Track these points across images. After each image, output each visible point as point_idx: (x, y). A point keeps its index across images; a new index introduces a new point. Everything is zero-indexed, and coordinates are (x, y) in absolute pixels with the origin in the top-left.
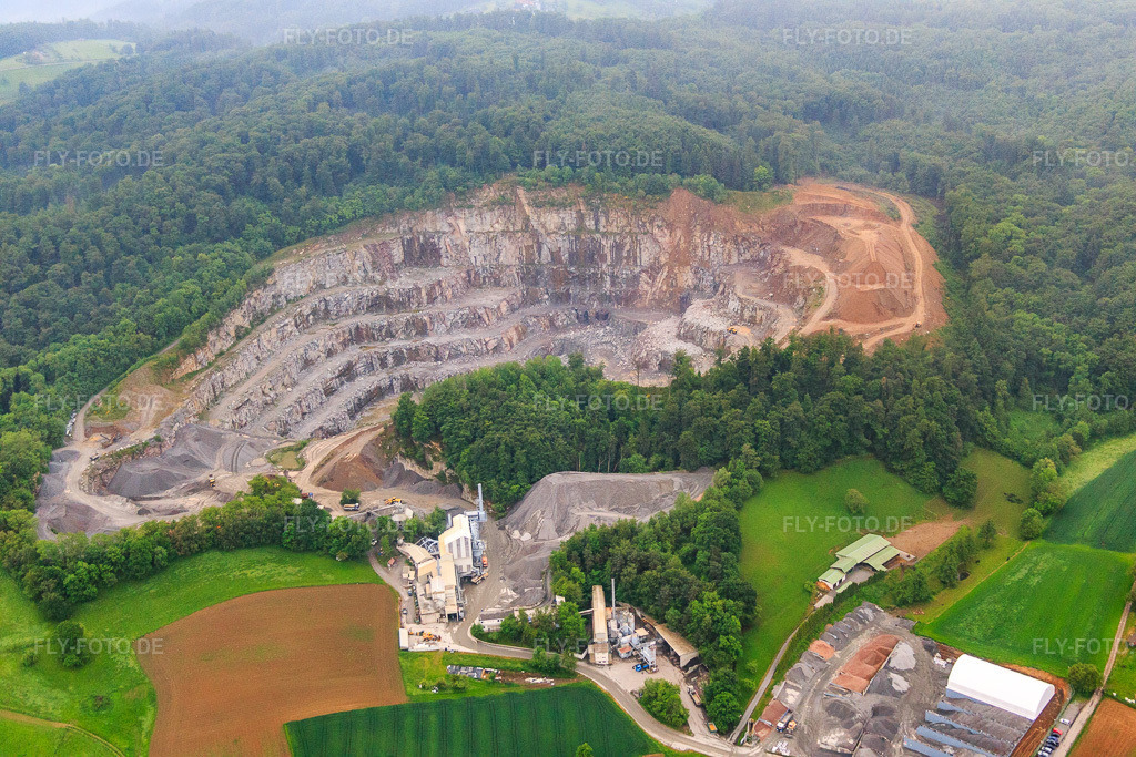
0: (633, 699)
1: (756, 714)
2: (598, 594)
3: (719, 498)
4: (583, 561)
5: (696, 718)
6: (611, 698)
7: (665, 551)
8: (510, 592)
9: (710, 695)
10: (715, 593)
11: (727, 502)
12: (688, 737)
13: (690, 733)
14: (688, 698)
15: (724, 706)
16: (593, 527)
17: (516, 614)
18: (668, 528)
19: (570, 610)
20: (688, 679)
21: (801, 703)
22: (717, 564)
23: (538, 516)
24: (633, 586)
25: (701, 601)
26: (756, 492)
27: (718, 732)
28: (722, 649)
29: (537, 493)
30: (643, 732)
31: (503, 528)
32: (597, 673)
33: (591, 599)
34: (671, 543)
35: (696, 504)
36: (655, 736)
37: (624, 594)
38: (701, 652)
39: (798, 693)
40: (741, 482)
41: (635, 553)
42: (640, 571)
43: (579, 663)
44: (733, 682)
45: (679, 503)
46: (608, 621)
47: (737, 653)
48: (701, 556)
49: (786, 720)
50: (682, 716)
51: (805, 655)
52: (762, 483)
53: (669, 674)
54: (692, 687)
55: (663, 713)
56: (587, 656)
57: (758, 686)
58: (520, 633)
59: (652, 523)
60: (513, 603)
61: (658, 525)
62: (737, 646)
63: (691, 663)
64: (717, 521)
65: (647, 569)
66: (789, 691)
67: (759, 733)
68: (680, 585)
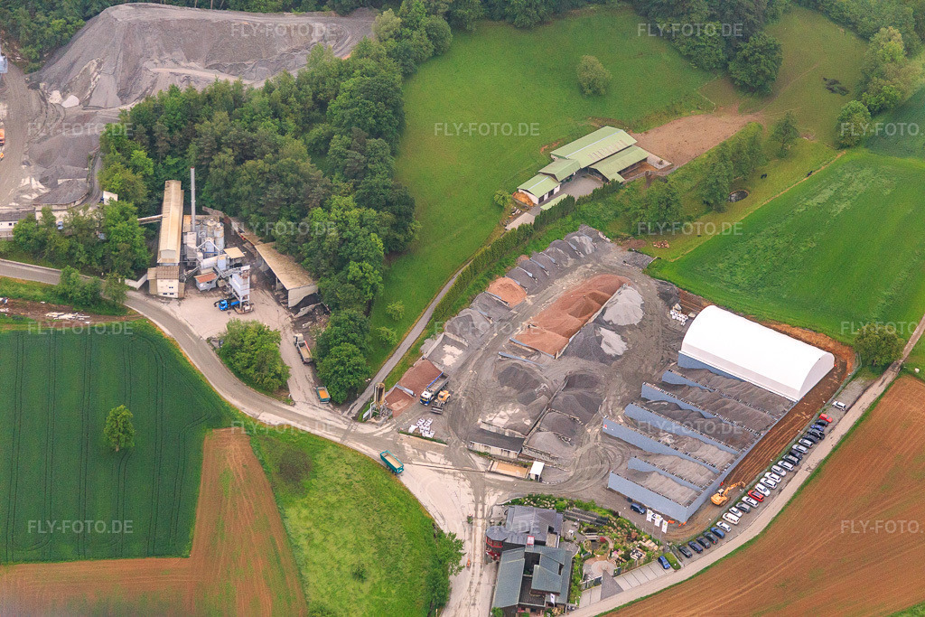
0: (209, 348)
1: (393, 378)
2: (173, 192)
3: (378, 58)
4: (153, 141)
5: (300, 381)
6: (176, 347)
7: (283, 132)
8: (36, 184)
9: (324, 348)
10: (351, 198)
11: (389, 63)
12: (286, 407)
13: (290, 402)
14: (291, 352)
15: (343, 364)
16: (174, 90)
17: (38, 216)
18: (292, 99)
19: (122, 213)
20: (297, 325)
21: (464, 366)
22: (358, 156)
23: (92, 69)
24: (228, 185)
25: (328, 210)
26: (439, 53)
27: (331, 400)
28: (352, 282)
29: (92, 33)
30: (217, 397)
31: (35, 87)
32: (159, 310)
33: (161, 201)
34: (296, 122)
35: (341, 63)
36: (235, 402)
37: (214, 196)
38: (322, 285)
39: (461, 352)
40: (416, 34)
41: (234, 132)
42: (240, 161)
43: (131, 293)
44: (362, 330)
45: (314, 62)
46: (183, 234)
47: (374, 289)
48: (336, 144)
49: (435, 389)
50: (278, 376)
51: (480, 298)
52: (450, 39)
53: (270, 316)
54: (300, 336)
55: (251, 371)
56: (146, 285)
57: (401, 339)
58: (42, 244)
59: (269, 89)
60: (38, 201)
61: (276, 93)
62: (375, 277)
63: (305, 302)
64: (367, 91)
65: (252, 158)
66: (448, 348)
67: (394, 405)
68: (297, 185)
